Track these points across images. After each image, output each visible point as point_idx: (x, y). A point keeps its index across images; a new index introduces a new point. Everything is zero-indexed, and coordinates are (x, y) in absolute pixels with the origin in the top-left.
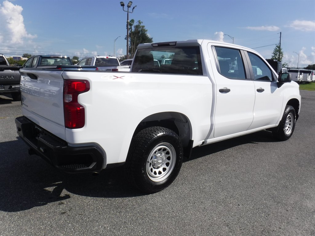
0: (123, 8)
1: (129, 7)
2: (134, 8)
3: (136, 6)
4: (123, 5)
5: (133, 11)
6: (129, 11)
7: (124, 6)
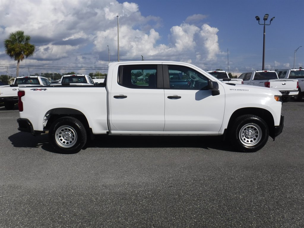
0: (259, 22)
1: (265, 19)
2: (272, 20)
3: (274, 17)
4: (258, 19)
5: (270, 22)
6: (265, 24)
7: (260, 20)
